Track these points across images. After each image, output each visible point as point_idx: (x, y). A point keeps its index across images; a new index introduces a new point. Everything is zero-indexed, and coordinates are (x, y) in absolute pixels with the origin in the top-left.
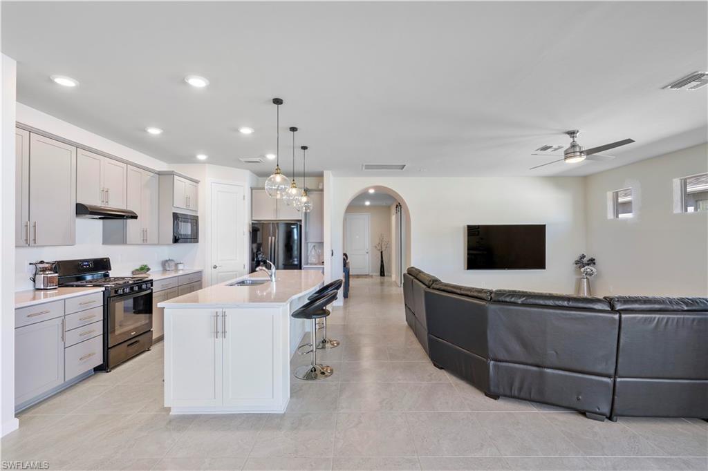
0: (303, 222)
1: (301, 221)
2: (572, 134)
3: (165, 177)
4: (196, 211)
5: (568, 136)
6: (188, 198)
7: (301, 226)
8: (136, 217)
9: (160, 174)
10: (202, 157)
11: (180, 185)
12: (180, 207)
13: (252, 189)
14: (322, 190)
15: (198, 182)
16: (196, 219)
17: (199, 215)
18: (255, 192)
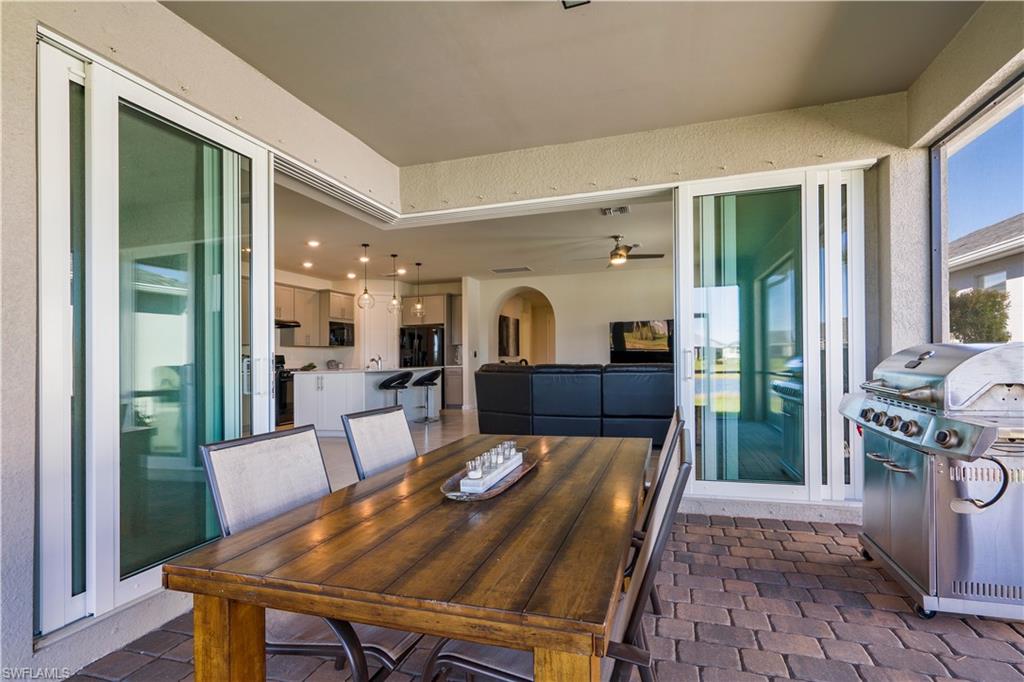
0: (445, 326)
1: (443, 325)
2: (616, 238)
3: (324, 294)
4: (353, 320)
5: (613, 240)
6: (343, 310)
7: (443, 330)
8: (299, 326)
9: (320, 292)
10: (351, 276)
11: (337, 299)
12: (335, 315)
13: (403, 297)
14: (461, 295)
15: (353, 295)
16: (352, 326)
17: (355, 323)
18: (406, 300)
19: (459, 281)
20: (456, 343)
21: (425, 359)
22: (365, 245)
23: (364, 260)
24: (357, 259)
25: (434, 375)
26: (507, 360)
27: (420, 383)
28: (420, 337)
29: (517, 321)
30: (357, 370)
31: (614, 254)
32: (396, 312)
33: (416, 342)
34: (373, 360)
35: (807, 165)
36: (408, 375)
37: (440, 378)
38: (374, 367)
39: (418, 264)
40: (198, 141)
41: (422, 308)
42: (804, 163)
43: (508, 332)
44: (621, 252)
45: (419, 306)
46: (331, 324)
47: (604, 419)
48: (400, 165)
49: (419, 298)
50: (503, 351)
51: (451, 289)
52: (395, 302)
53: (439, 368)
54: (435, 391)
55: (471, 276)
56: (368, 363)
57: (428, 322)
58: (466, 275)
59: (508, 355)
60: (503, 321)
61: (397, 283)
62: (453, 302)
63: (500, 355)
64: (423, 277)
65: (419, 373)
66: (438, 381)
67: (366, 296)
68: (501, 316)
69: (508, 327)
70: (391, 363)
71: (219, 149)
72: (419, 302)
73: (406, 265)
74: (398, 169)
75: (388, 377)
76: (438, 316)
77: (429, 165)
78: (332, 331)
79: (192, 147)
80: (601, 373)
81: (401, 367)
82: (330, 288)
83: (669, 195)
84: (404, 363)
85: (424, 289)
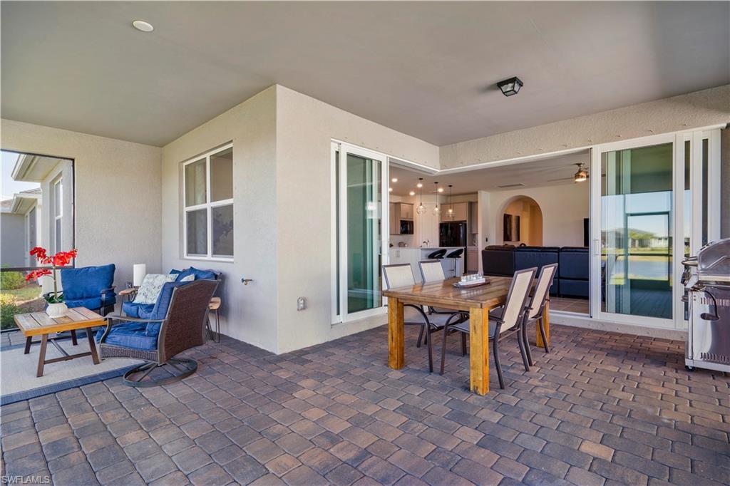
1: (466, 221)
2: (579, 165)
3: (398, 205)
4: (413, 219)
5: (577, 166)
6: (407, 214)
7: (466, 224)
9: (396, 203)
10: (412, 194)
11: (404, 207)
12: (404, 217)
13: (441, 205)
14: (477, 202)
15: (413, 204)
16: (412, 222)
17: (414, 221)
18: (443, 206)
19: (477, 193)
20: (474, 232)
21: (455, 242)
22: (421, 179)
23: (420, 186)
24: (416, 185)
25: (460, 251)
26: (509, 243)
27: (451, 256)
28: (451, 228)
29: (518, 219)
30: (416, 248)
31: (577, 176)
32: (437, 215)
33: (449, 231)
34: (424, 242)
35: (677, 130)
36: (444, 251)
37: (463, 253)
38: (425, 246)
39: (450, 186)
40: (364, 159)
41: (453, 212)
42: (674, 129)
43: (511, 225)
44: (581, 174)
45: (450, 211)
46: (401, 221)
47: (560, 280)
48: (439, 146)
49: (451, 205)
50: (507, 237)
51: (471, 199)
52: (437, 209)
53: (463, 248)
54: (460, 262)
55: (483, 190)
56: (421, 244)
57: (457, 219)
58: (480, 190)
59: (510, 241)
60: (507, 218)
61: (438, 196)
62: (472, 206)
63: (504, 240)
64: (452, 192)
65: (450, 250)
66: (462, 255)
67: (421, 207)
68: (505, 215)
69: (511, 221)
70: (435, 244)
71: (371, 160)
72: (451, 208)
73: (443, 187)
74: (438, 148)
75: (432, 252)
76: (462, 216)
77: (454, 145)
78: (402, 225)
79: (362, 161)
80: (558, 252)
81: (440, 246)
82: (400, 201)
83: (588, 152)
84: (442, 244)
85: (453, 199)
